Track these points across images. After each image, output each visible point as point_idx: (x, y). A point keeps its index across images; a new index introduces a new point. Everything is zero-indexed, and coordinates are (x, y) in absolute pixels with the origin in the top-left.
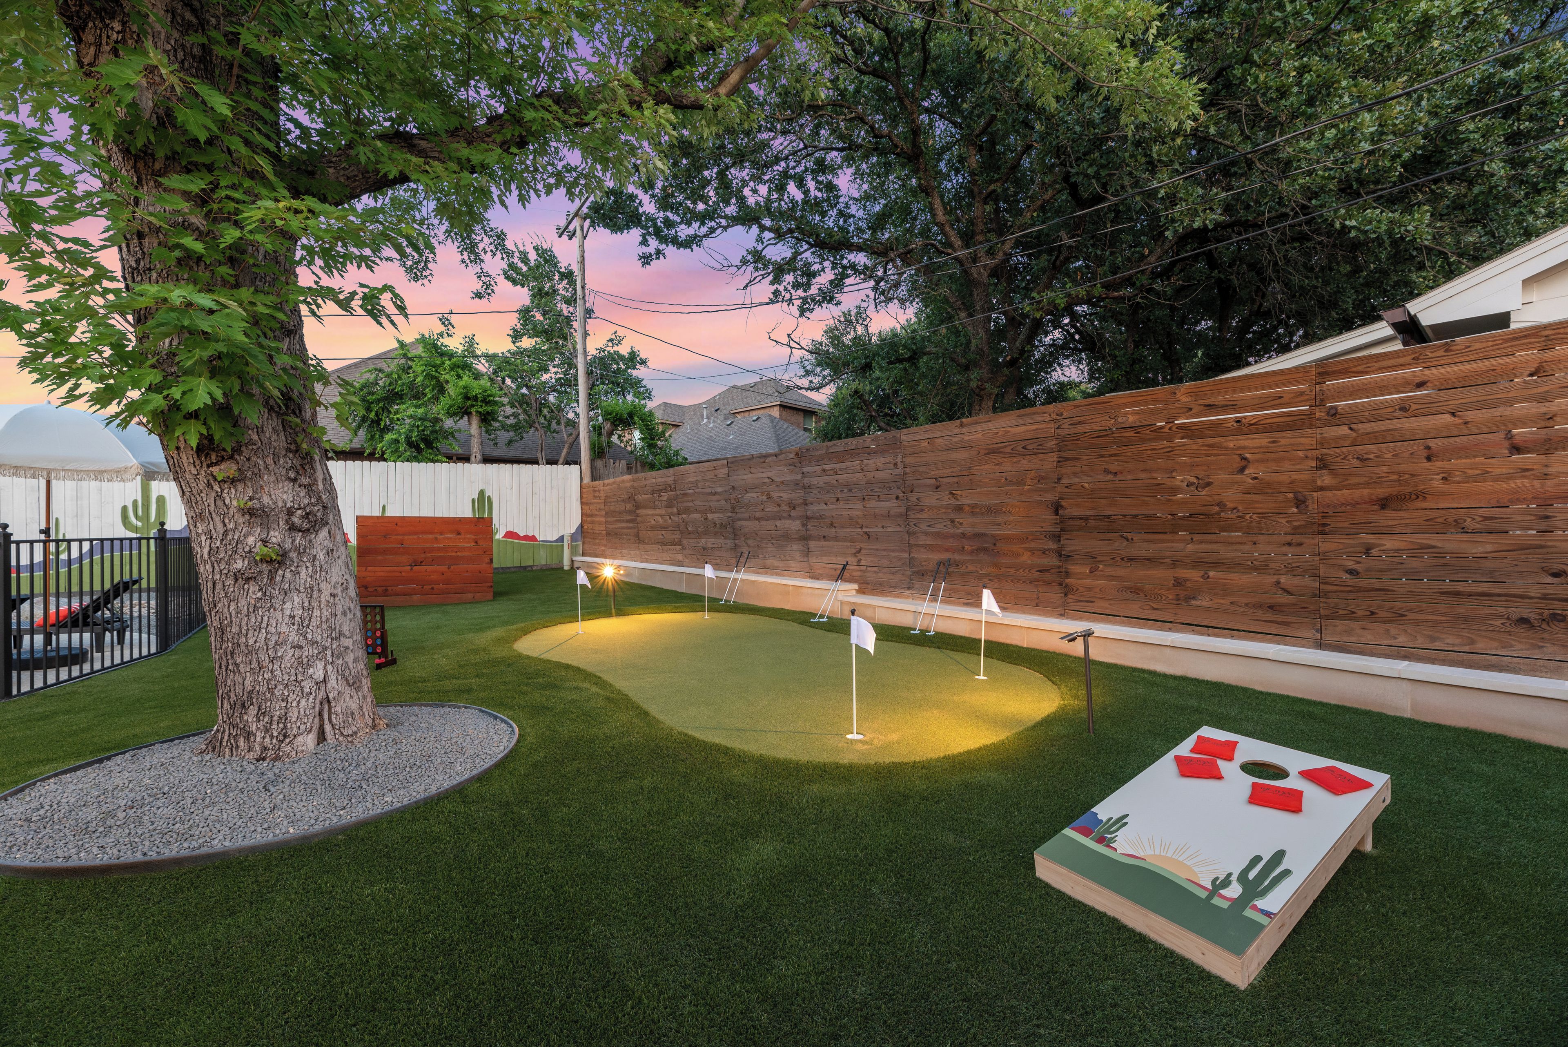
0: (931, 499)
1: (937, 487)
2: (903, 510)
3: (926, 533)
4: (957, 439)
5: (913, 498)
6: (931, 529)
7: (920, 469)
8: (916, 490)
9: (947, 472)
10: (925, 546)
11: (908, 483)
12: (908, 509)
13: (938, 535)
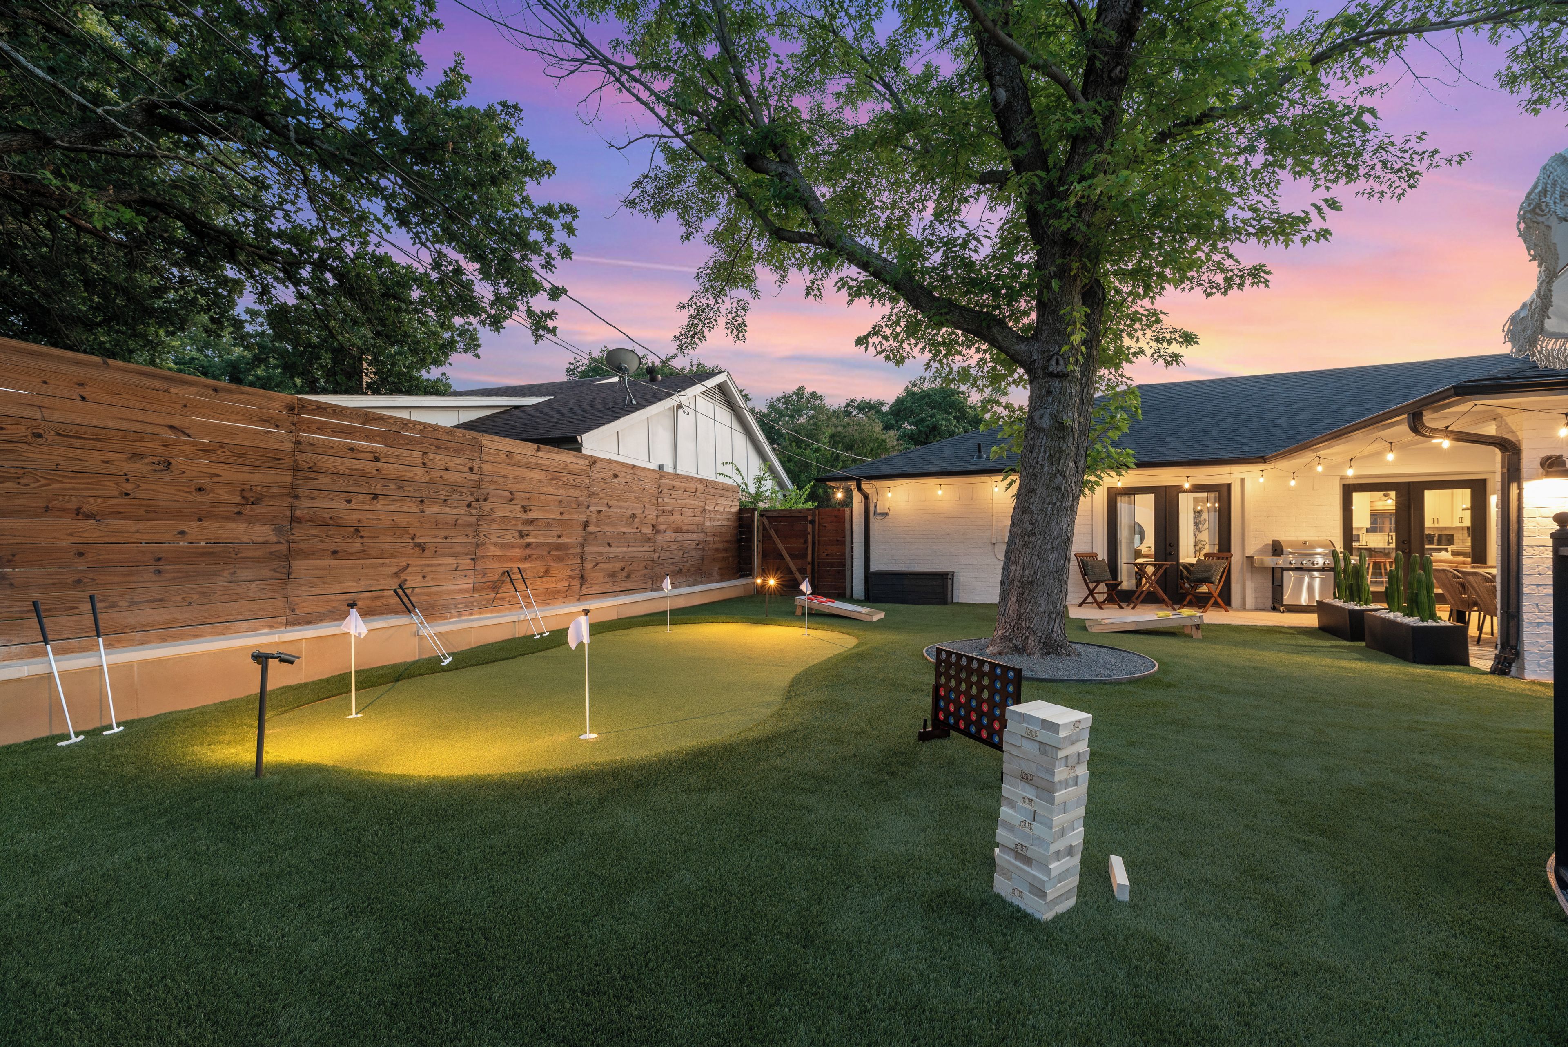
0: (504, 511)
1: (512, 500)
2: (474, 519)
3: (496, 544)
4: (533, 460)
5: (487, 506)
6: (500, 540)
7: (498, 479)
8: (490, 500)
9: (522, 487)
10: (492, 557)
11: (483, 491)
12: (480, 518)
13: (504, 546)
